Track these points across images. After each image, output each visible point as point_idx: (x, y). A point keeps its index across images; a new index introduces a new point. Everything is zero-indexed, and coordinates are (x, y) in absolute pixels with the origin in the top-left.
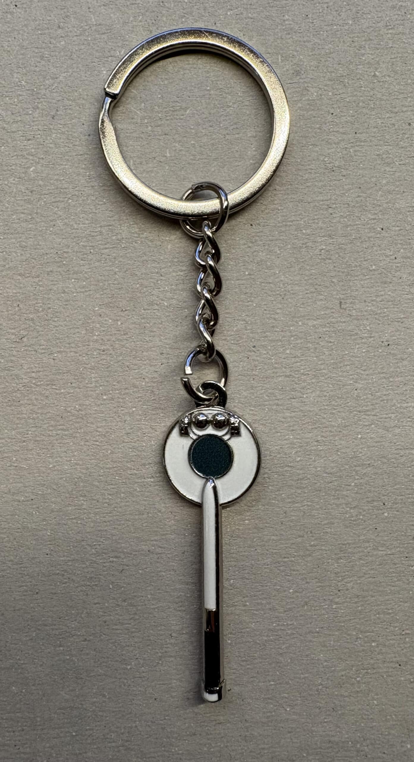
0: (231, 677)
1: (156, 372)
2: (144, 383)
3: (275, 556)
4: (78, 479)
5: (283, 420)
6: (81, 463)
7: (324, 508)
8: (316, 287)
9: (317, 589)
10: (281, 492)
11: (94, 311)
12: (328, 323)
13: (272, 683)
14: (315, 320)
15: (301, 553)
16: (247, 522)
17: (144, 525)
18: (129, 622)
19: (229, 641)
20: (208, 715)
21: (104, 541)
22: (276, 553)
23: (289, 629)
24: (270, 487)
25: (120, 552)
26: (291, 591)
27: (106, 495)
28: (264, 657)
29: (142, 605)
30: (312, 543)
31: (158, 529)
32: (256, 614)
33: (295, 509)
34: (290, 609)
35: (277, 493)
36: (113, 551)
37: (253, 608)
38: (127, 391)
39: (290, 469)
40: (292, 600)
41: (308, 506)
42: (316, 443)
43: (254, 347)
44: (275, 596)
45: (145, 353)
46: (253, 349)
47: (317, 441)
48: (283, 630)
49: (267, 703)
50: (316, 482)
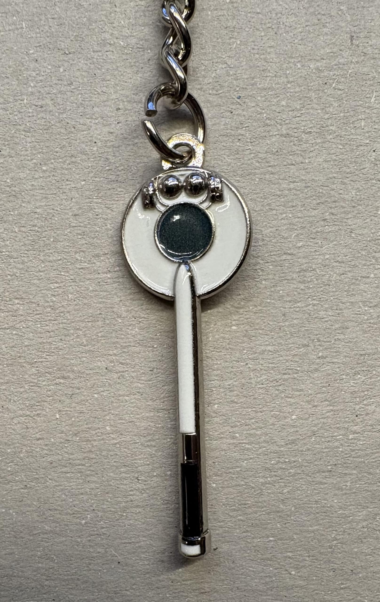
0: (217, 532)
1: (111, 133)
2: (95, 149)
3: (272, 372)
4: (11, 276)
5: (278, 193)
6: (15, 254)
7: (335, 308)
8: (319, 17)
9: (328, 414)
10: (278, 288)
11: (28, 54)
12: (335, 65)
13: (271, 539)
14: (318, 61)
15: (306, 368)
16: (234, 328)
17: (100, 335)
18: (83, 463)
19: (214, 485)
20: (189, 582)
21: (47, 357)
22: (273, 368)
23: (291, 468)
24: (263, 282)
25: (69, 371)
26: (294, 417)
27: (49, 296)
28: (260, 504)
29: (100, 440)
30: (320, 354)
31: (118, 340)
32: (248, 449)
33: (298, 309)
34: (293, 442)
35: (272, 289)
36: (59, 369)
37: (244, 441)
38: (73, 159)
39: (289, 257)
40: (295, 429)
41: (314, 305)
42: (322, 223)
43: (239, 98)
44: (273, 424)
45: (96, 109)
46: (238, 100)
47: (324, 220)
48: (284, 469)
49: (265, 566)
50: (324, 273)
